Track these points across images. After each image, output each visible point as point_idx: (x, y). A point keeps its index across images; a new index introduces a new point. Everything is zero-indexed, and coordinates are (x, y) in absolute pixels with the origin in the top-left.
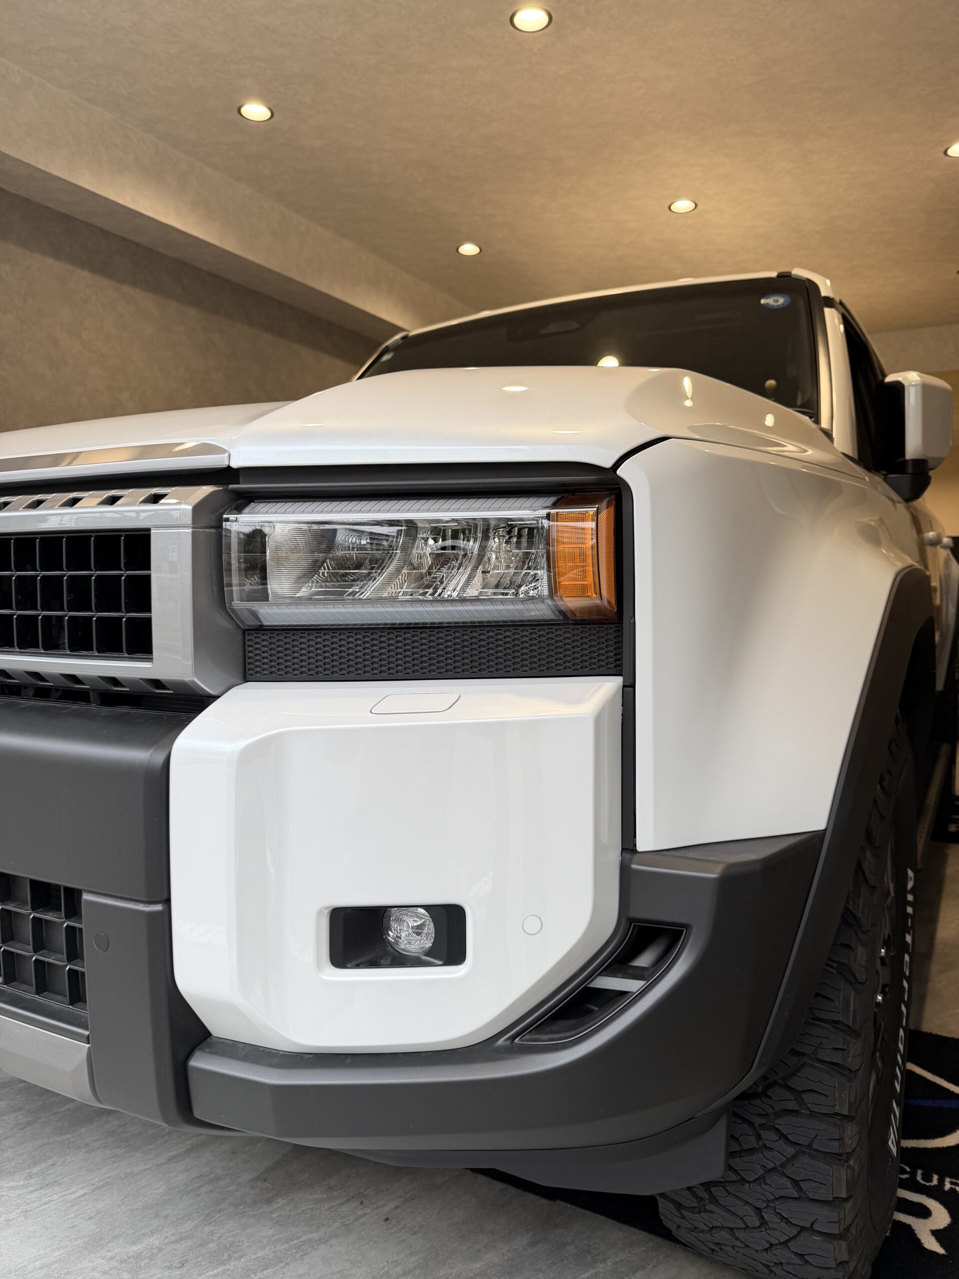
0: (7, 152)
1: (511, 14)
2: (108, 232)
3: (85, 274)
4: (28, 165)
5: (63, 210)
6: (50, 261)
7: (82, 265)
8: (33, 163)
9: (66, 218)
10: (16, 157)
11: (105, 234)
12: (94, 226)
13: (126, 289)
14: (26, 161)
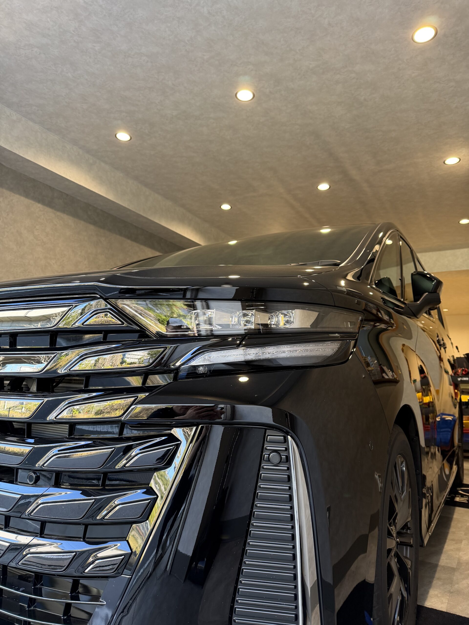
0: (5, 147)
1: (235, 93)
2: (54, 188)
3: (40, 205)
4: (15, 154)
5: (32, 177)
6: (23, 198)
7: (39, 202)
8: (17, 153)
9: (34, 180)
10: (10, 149)
11: (52, 189)
12: (47, 185)
13: (58, 213)
14: (14, 152)
